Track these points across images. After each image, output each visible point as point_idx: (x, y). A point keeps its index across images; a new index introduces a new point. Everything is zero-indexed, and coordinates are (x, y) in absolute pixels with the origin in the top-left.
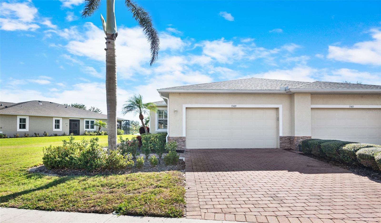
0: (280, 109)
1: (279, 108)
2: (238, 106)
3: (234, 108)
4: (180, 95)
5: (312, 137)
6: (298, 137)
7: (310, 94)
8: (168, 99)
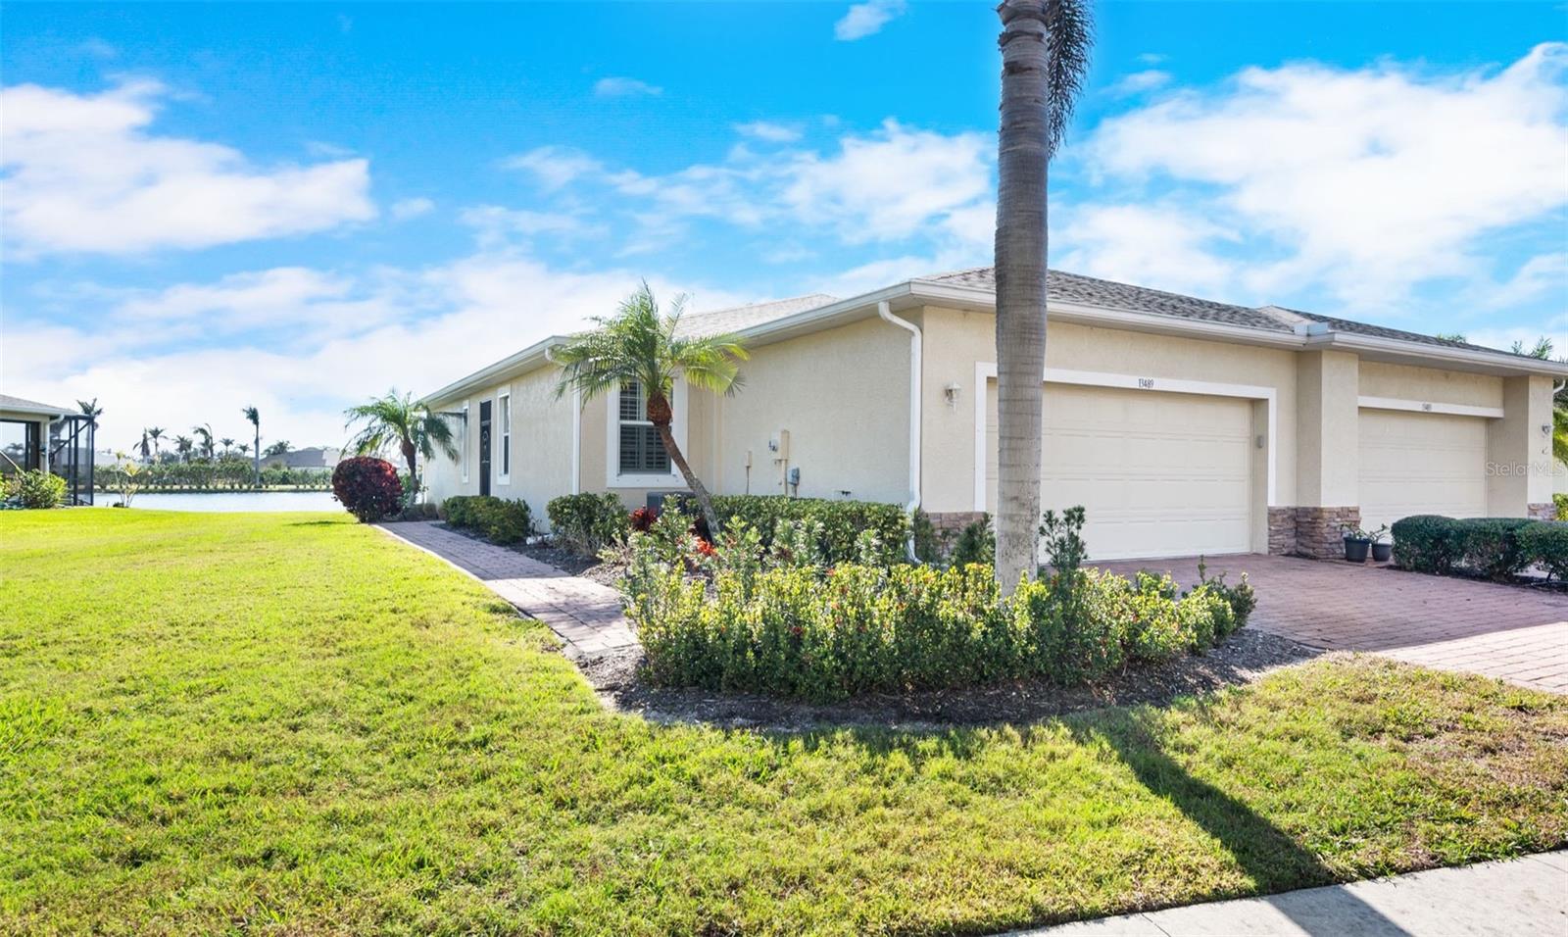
0: (1270, 401)
1: (1267, 400)
2: (1160, 384)
3: (1145, 393)
4: (965, 315)
5: (1361, 508)
6: (1331, 511)
7: (1357, 356)
8: (917, 332)
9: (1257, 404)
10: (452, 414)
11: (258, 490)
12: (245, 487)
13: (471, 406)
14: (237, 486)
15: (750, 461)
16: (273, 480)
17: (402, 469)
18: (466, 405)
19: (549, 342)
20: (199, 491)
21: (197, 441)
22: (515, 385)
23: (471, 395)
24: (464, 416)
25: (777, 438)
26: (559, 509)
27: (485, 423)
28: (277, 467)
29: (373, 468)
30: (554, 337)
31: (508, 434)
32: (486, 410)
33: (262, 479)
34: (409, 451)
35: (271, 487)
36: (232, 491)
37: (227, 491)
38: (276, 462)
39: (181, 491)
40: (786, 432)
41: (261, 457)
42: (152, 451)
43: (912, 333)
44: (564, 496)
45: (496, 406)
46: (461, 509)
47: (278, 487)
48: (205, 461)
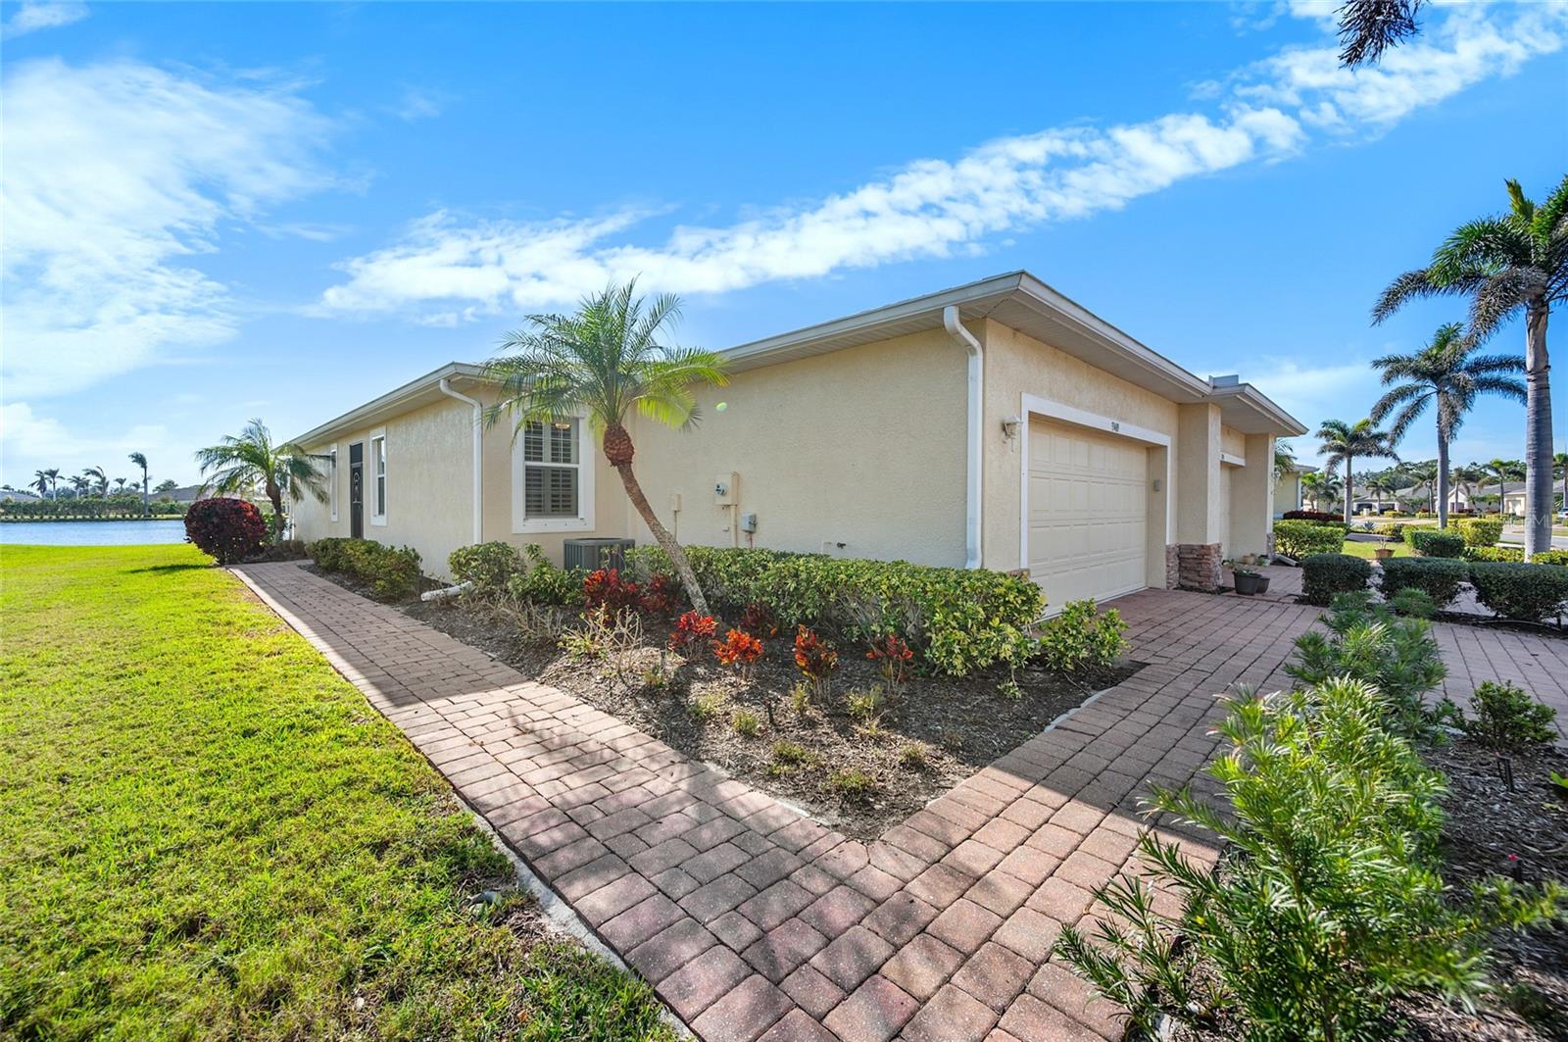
0: (1168, 447)
1: (1164, 445)
2: (1122, 428)
7: (1220, 410)
8: (979, 351)
9: (1152, 450)
10: (321, 457)
11: (147, 519)
12: (135, 516)
13: (342, 450)
14: (128, 516)
15: (679, 504)
16: (161, 511)
17: (266, 509)
18: (334, 448)
19: (443, 372)
20: (92, 520)
21: (93, 480)
22: (391, 428)
23: (341, 438)
24: (332, 458)
25: (726, 481)
26: (462, 560)
27: (356, 465)
28: (164, 500)
29: (232, 509)
30: (453, 363)
31: (385, 475)
32: (356, 453)
33: (150, 510)
34: (274, 493)
35: (159, 516)
36: (124, 519)
37: (119, 520)
38: (165, 497)
39: (75, 520)
40: (736, 475)
41: (150, 492)
42: (49, 487)
43: (973, 351)
44: (468, 546)
45: (368, 449)
46: (332, 553)
47: (165, 516)
48: (100, 497)
